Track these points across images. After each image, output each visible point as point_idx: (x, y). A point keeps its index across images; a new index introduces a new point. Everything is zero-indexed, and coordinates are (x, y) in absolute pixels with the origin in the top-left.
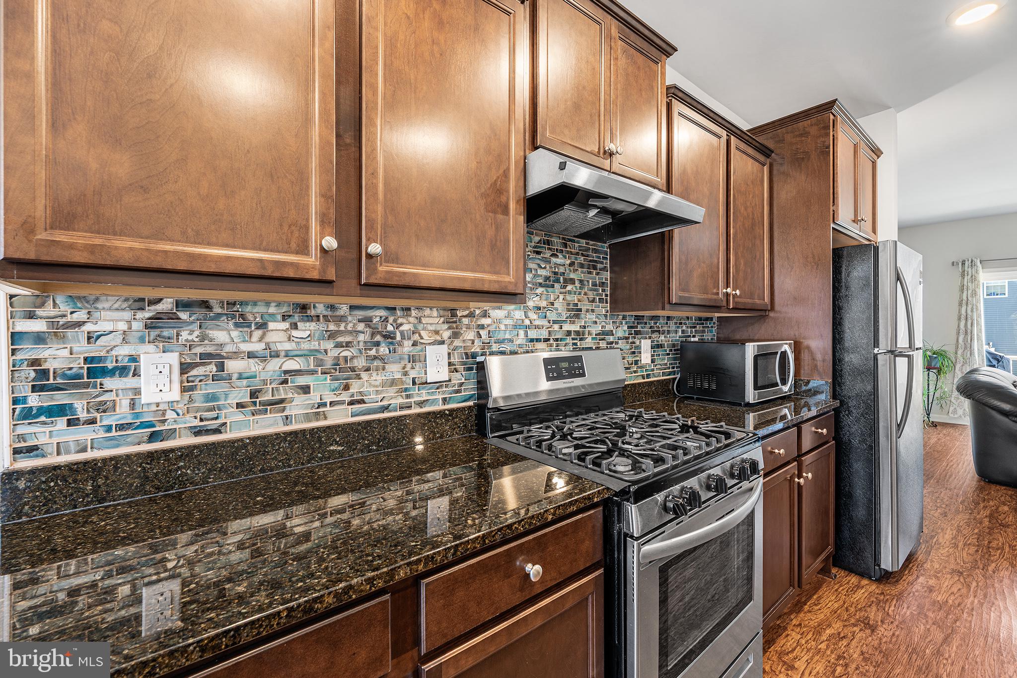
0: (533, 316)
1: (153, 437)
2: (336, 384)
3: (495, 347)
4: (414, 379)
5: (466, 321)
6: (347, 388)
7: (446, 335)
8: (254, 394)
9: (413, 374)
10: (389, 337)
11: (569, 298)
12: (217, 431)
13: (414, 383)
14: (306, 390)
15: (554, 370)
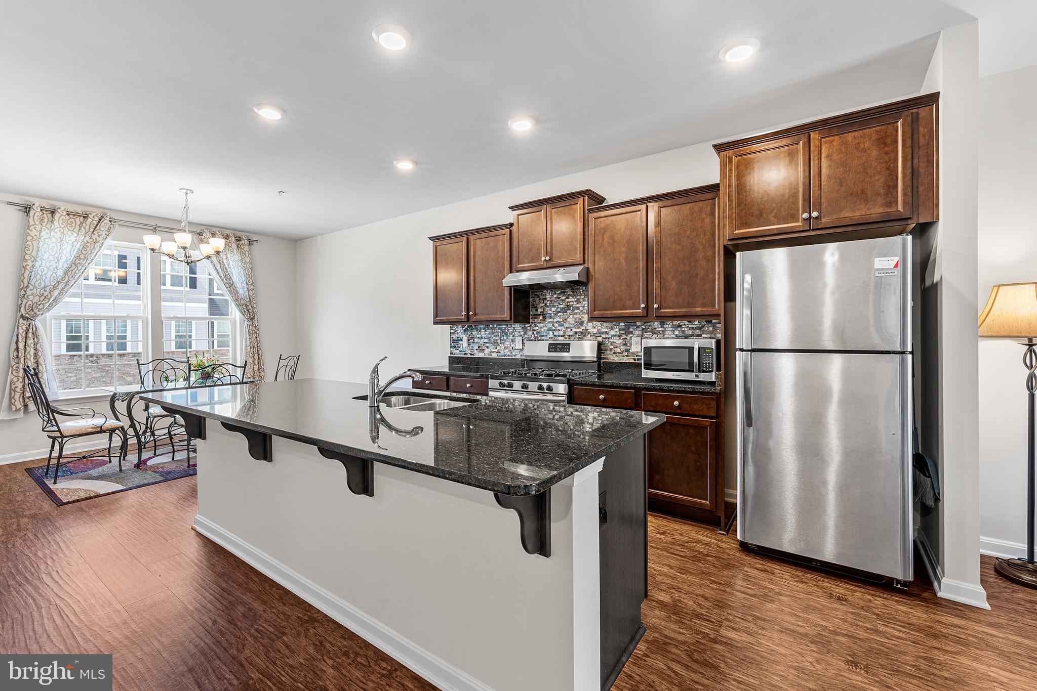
0: (556, 325)
1: (465, 354)
2: (494, 347)
3: (539, 338)
4: (512, 347)
5: (529, 328)
6: (496, 348)
7: (522, 333)
8: (479, 347)
9: (512, 346)
10: (506, 334)
11: (575, 316)
12: (473, 355)
13: (512, 349)
14: (488, 347)
15: (553, 347)
